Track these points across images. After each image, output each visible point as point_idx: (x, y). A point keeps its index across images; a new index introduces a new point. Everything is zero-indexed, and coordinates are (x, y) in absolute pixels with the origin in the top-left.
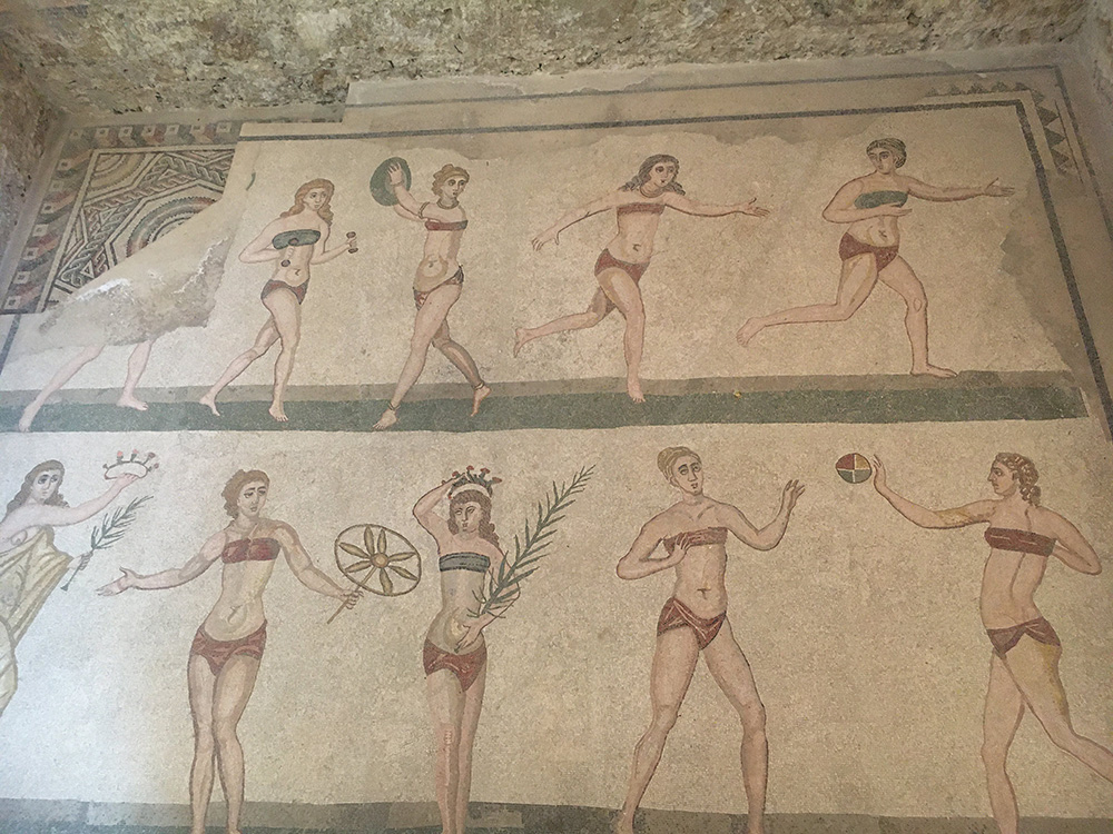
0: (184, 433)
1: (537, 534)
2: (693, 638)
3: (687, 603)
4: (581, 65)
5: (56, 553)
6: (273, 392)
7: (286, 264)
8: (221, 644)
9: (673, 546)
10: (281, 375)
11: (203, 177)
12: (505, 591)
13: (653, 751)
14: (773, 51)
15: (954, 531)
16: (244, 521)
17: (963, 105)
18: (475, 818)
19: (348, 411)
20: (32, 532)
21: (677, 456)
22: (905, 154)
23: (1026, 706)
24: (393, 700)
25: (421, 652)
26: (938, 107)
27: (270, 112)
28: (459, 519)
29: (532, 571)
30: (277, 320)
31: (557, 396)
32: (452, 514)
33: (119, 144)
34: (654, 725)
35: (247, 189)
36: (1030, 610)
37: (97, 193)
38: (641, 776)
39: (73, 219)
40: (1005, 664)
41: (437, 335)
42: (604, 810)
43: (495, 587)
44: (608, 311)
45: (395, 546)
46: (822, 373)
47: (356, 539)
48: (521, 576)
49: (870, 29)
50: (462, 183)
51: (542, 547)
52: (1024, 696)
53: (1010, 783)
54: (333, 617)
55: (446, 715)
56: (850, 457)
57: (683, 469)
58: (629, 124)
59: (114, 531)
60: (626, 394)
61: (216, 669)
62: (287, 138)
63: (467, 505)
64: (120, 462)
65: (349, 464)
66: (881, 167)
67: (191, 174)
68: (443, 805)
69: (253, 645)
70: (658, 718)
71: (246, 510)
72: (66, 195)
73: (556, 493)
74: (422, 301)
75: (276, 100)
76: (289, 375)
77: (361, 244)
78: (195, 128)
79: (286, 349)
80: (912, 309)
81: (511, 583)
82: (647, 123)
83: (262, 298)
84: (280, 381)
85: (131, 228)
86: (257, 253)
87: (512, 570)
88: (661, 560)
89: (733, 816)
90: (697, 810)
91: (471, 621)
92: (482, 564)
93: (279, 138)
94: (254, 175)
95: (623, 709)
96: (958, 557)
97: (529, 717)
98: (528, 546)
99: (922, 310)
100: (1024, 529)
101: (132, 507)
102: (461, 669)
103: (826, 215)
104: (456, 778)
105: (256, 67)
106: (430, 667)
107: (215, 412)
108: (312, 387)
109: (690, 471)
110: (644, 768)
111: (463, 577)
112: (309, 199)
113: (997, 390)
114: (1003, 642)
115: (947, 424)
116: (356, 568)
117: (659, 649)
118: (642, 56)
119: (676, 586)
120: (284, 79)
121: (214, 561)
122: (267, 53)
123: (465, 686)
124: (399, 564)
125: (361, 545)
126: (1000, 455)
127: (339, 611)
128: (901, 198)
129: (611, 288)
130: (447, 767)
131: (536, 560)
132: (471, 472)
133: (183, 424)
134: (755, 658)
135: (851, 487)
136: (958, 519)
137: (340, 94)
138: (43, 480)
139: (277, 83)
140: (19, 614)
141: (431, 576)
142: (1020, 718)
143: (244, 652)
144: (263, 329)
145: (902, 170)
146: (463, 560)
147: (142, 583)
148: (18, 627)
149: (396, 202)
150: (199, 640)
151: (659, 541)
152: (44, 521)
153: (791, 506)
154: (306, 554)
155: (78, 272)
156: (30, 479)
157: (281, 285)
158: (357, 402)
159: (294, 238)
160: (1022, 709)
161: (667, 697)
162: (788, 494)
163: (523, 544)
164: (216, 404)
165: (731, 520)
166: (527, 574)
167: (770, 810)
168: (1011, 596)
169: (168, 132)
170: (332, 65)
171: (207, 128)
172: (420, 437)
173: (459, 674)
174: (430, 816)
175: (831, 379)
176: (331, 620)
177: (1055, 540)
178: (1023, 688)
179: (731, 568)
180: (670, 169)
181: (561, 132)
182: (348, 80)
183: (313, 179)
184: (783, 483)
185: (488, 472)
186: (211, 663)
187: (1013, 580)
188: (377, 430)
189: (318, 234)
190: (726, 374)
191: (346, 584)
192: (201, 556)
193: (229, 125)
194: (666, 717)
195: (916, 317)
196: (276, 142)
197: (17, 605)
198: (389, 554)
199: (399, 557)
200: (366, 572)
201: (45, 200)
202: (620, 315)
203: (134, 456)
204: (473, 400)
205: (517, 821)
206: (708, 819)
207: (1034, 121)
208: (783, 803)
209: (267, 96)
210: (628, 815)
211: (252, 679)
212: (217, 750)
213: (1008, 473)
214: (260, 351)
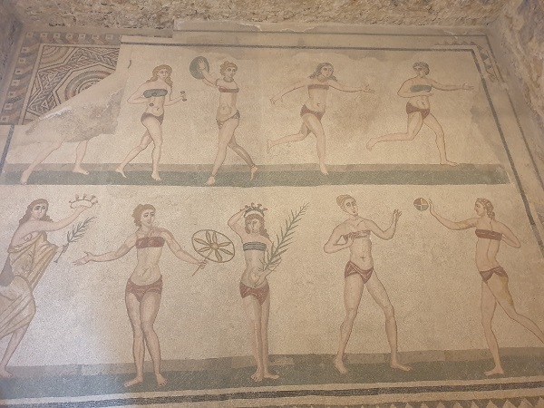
0: (109, 186)
1: (286, 233)
2: (360, 279)
3: (356, 263)
4: (286, 19)
5: (49, 244)
6: (152, 167)
7: (152, 105)
8: (140, 287)
9: (347, 238)
10: (156, 158)
11: (101, 61)
12: (274, 259)
13: (348, 328)
14: (371, 20)
15: (463, 231)
16: (145, 229)
17: (450, 50)
18: (272, 361)
19: (191, 177)
20: (35, 235)
21: (345, 199)
22: (429, 70)
23: (497, 303)
24: (228, 310)
26: (440, 50)
27: (133, 31)
28: (250, 226)
29: (286, 250)
30: (150, 132)
31: (289, 171)
32: (247, 224)
33: (54, 41)
34: (347, 317)
35: (128, 68)
36: (495, 263)
37: (45, 66)
38: (344, 339)
39: (33, 78)
40: (487, 285)
41: (230, 142)
42: (329, 355)
44: (308, 133)
45: (221, 239)
46: (404, 163)
47: (202, 236)
48: (282, 252)
50: (234, 70)
51: (290, 239)
52: (496, 299)
53: (494, 334)
54: (195, 273)
55: (253, 316)
56: (419, 200)
57: (348, 204)
58: (309, 48)
59: (78, 234)
61: (139, 299)
62: (146, 44)
63: (253, 221)
64: (78, 199)
65: (195, 202)
66: (419, 75)
67: (95, 59)
68: (257, 357)
69: (157, 287)
70: (348, 313)
71: (145, 223)
72: (28, 65)
73: (293, 215)
74: (221, 126)
75: (136, 25)
76: (159, 159)
78: (94, 36)
79: (156, 146)
80: (438, 136)
81: (277, 256)
82: (317, 48)
83: (141, 121)
84: (155, 162)
85: (66, 84)
86: (136, 99)
87: (277, 250)
88: (343, 245)
89: (384, 354)
90: (369, 353)
91: (260, 273)
92: (263, 247)
93: (142, 44)
94: (131, 61)
96: (465, 242)
97: (292, 316)
98: (283, 239)
99: (442, 136)
100: (490, 230)
101: (86, 222)
102: (258, 295)
103: (399, 93)
104: (261, 344)
105: (128, 8)
107: (124, 176)
108: (172, 165)
109: (351, 205)
110: (345, 335)
111: (255, 254)
112: (159, 74)
113: (475, 172)
114: (486, 276)
115: (457, 186)
116: (203, 250)
117: (346, 284)
118: (314, 18)
119: (351, 256)
120: (142, 15)
121: (132, 248)
122: (135, 2)
123: (261, 303)
124: (224, 248)
125: (205, 239)
126: (478, 199)
128: (429, 88)
129: (308, 123)
131: (287, 245)
132: (253, 206)
133: (108, 182)
134: (388, 286)
135: (420, 212)
136: (464, 226)
137: (169, 24)
138: (38, 208)
139: (138, 16)
140: (32, 275)
141: (240, 253)
142: (495, 308)
143: (153, 291)
144: (145, 136)
145: (428, 76)
146: (254, 246)
147: (96, 258)
148: (33, 281)
149: (203, 78)
150: (129, 285)
151: (341, 236)
152: (41, 229)
153: (397, 220)
154: (178, 244)
155: (39, 105)
156: (30, 208)
157: (150, 115)
158: (194, 173)
159: (155, 93)
162: (395, 216)
163: (280, 238)
164: (124, 172)
165: (372, 227)
166: (284, 251)
167: (399, 350)
168: (487, 257)
169: (80, 37)
170: (167, 10)
171: (101, 36)
172: (228, 189)
173: (257, 297)
174: (251, 361)
175: (408, 166)
177: (502, 234)
180: (330, 70)
181: (279, 49)
182: (174, 18)
183: (161, 65)
185: (261, 205)
186: (136, 296)
188: (207, 186)
189: (166, 91)
190: (363, 163)
191: (199, 257)
192: (125, 246)
193: (112, 36)
194: (352, 313)
195: (440, 140)
196: (140, 45)
197: (31, 271)
198: (218, 243)
199: (223, 245)
200: (209, 252)
201: (16, 67)
202: (314, 135)
203: (84, 197)
204: (251, 173)
205: (291, 362)
206: (374, 356)
207: (479, 58)
208: (405, 347)
209: (131, 23)
210: (340, 356)
211: (157, 303)
212: (145, 336)
213: (482, 206)
214: (143, 147)
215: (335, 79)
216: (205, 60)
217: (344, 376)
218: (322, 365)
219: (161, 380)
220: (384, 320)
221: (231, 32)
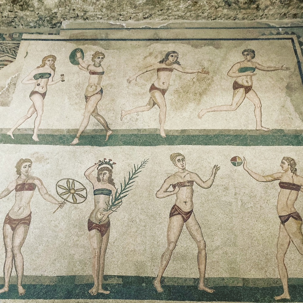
0: (1, 145)
1: (128, 182)
2: (181, 219)
3: (180, 206)
4: (145, 18)
6: (33, 131)
7: (39, 85)
8: (15, 220)
9: (175, 187)
10: (37, 125)
11: (8, 53)
12: (117, 202)
13: (167, 257)
14: (211, 17)
16: (23, 177)
17: (273, 39)
18: (106, 280)
19: (61, 138)
21: (177, 156)
22: (255, 55)
23: (291, 241)
24: (77, 240)
25: (86, 224)
26: (266, 39)
27: (33, 30)
28: (101, 177)
29: (127, 195)
30: (35, 105)
31: (136, 135)
32: (98, 175)
34: (168, 249)
35: (25, 58)
36: (293, 209)
38: (163, 266)
40: (284, 227)
41: (93, 112)
42: (150, 277)
43: (113, 201)
44: (154, 105)
45: (77, 186)
46: (226, 128)
47: (64, 183)
48: (123, 197)
49: (244, 11)
50: (102, 58)
51: (130, 187)
52: (290, 238)
53: (285, 267)
54: (55, 211)
55: (95, 245)
56: (235, 157)
57: (179, 160)
58: (161, 40)
60: (160, 135)
61: (13, 229)
62: (40, 40)
63: (104, 172)
65: (61, 157)
66: (247, 59)
67: (4, 51)
68: (95, 276)
69: (27, 221)
70: (169, 245)
71: (24, 173)
73: (135, 168)
74: (88, 100)
75: (35, 26)
76: (39, 125)
77: (66, 78)
78: (5, 35)
79: (38, 116)
80: (256, 107)
81: (119, 199)
82: (167, 40)
83: (30, 97)
84: (36, 127)
86: (28, 81)
87: (120, 195)
88: (171, 192)
89: (194, 279)
90: (182, 277)
91: (104, 213)
92: (109, 193)
93: (37, 40)
94: (27, 53)
95: (157, 243)
96: (270, 191)
97: (125, 246)
98: (125, 187)
99: (260, 108)
100: (292, 182)
102: (101, 229)
103: (228, 74)
104: (99, 267)
105: (28, 14)
106: (90, 229)
107: (13, 137)
108: (48, 129)
109: (181, 161)
110: (164, 263)
111: (102, 198)
112: (47, 62)
113: (284, 136)
114: (284, 220)
115: (267, 147)
116: (64, 194)
117: (170, 222)
118: (166, 16)
119: (176, 200)
120: (38, 19)
121: (12, 190)
122: (32, 9)
123: (102, 235)
124: (79, 192)
125: (66, 186)
126: (284, 157)
127: (58, 209)
128: (253, 69)
129: (155, 97)
130: (96, 263)
131: (128, 191)
132: (105, 161)
134: (202, 225)
135: (235, 167)
136: (270, 178)
137: (59, 25)
139: (36, 19)
141: (91, 197)
142: (289, 245)
143: (24, 223)
144: (31, 108)
145: (254, 60)
146: (102, 191)
149: (78, 64)
150: (7, 218)
151: (171, 185)
153: (215, 174)
154: (46, 189)
157: (37, 92)
158: (64, 135)
159: (42, 76)
160: (290, 242)
161: (173, 239)
162: (214, 170)
163: (123, 186)
164: (13, 135)
165: (195, 178)
166: (125, 196)
167: (207, 276)
168: (287, 204)
170: (56, 14)
171: (10, 35)
172: (88, 148)
173: (100, 231)
174: (90, 280)
175: (229, 131)
176: (55, 212)
177: (301, 186)
178: (290, 235)
179: (195, 194)
180: (176, 56)
181: (138, 41)
182: (62, 20)
183: (49, 55)
184: (213, 166)
185: (111, 160)
186: (11, 227)
187: (288, 199)
188: (72, 145)
189: (50, 74)
190: (194, 128)
191: (60, 200)
192: (8, 189)
193: (18, 34)
194: (172, 245)
195: (258, 110)
196: (35, 41)
198: (75, 189)
199: (79, 190)
200: (67, 195)
202: (158, 107)
204: (106, 135)
205: (120, 281)
206: (186, 280)
207: (297, 45)
208: (211, 274)
209: (32, 24)
210: (159, 279)
211: (26, 232)
212: (14, 257)
213: (287, 164)
214: (29, 116)
215: (178, 63)
216: (82, 51)
217: (160, 294)
218: (144, 285)
219: (21, 290)
220: (197, 251)
221: (103, 29)
